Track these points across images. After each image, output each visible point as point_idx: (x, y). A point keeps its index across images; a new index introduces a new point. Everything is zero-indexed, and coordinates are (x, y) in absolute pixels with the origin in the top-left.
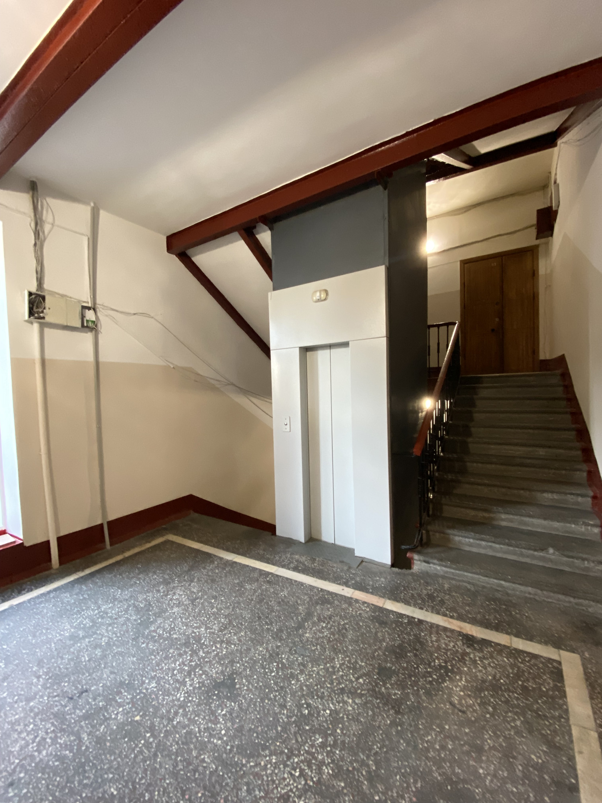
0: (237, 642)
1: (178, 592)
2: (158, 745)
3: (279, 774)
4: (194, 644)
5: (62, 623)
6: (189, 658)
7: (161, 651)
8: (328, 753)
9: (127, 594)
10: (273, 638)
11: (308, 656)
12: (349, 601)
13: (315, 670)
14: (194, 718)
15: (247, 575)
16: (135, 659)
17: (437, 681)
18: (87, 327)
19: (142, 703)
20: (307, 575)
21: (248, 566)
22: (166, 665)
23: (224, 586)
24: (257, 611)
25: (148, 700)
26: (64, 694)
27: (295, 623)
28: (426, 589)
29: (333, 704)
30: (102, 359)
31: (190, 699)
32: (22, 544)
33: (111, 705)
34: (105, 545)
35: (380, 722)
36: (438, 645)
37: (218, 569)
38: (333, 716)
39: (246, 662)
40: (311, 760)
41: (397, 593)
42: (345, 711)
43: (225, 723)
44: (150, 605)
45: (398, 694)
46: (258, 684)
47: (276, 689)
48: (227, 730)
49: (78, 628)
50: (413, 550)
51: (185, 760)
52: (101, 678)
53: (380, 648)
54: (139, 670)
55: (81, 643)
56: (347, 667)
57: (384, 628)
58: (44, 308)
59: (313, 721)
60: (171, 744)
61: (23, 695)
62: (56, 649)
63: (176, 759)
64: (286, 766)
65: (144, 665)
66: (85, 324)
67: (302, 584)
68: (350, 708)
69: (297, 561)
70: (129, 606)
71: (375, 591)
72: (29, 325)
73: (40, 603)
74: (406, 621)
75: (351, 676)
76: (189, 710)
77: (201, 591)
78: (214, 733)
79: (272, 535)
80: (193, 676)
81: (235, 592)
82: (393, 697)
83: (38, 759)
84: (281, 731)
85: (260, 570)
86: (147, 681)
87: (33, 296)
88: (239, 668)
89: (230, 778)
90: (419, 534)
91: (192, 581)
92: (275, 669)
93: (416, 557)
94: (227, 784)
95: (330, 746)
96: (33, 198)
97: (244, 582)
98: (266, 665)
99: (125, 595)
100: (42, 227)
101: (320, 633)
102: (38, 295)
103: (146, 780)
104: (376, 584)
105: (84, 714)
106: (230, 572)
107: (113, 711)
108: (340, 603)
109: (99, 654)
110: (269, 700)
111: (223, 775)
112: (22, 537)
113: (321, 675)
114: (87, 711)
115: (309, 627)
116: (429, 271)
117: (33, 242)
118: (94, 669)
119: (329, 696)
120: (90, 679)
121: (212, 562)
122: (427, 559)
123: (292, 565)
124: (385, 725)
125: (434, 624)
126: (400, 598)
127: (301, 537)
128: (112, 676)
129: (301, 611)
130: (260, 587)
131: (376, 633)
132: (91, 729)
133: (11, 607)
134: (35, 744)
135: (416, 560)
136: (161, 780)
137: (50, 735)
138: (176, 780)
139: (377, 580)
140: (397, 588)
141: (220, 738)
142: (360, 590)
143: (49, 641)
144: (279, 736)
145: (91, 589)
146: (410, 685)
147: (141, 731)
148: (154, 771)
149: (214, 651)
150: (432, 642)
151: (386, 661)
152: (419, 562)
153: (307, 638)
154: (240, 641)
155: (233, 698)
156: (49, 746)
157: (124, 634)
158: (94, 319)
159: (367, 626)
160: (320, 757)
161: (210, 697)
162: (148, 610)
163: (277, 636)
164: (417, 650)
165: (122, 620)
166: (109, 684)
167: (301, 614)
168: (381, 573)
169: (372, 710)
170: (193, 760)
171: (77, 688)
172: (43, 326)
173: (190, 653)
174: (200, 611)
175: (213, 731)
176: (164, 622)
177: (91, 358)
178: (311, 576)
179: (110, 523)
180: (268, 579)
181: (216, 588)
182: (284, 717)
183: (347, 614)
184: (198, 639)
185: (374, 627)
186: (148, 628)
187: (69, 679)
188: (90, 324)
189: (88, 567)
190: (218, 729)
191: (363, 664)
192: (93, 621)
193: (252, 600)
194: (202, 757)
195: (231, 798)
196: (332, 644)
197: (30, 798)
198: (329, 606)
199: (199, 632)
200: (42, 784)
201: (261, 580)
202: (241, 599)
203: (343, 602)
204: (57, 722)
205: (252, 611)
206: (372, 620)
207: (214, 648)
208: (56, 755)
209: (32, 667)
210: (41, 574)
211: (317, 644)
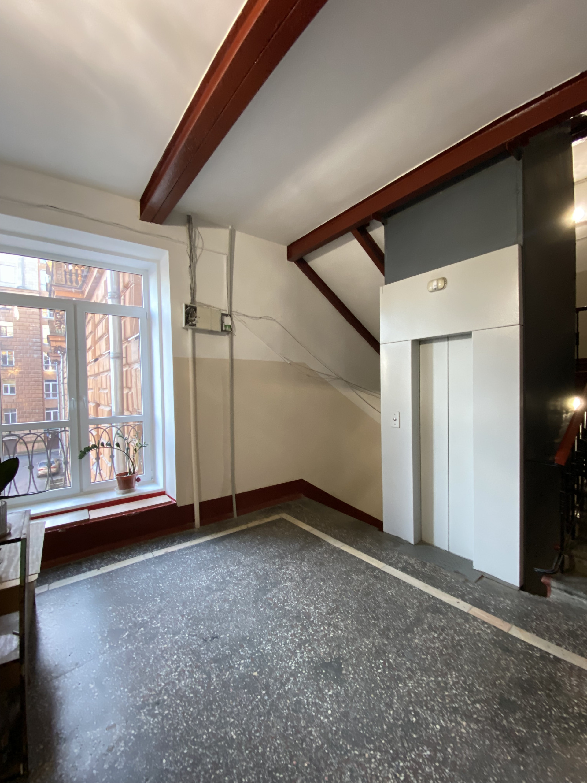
0: (344, 629)
1: (291, 567)
2: (272, 705)
3: (383, 772)
4: (304, 620)
5: (201, 574)
6: (299, 631)
7: (276, 618)
8: (436, 768)
9: (248, 560)
10: (380, 634)
11: (417, 663)
12: (466, 616)
13: (424, 680)
14: (303, 689)
15: (354, 565)
16: (254, 620)
17: (575, 730)
18: (225, 331)
19: (259, 660)
20: (417, 578)
21: (355, 557)
22: (280, 632)
23: (331, 571)
24: (363, 603)
25: (264, 660)
26: (201, 636)
27: (402, 625)
28: (567, 624)
29: (444, 720)
30: (235, 357)
31: (300, 670)
32: (175, 504)
33: (235, 655)
34: (233, 515)
35: (499, 755)
36: (579, 692)
37: (326, 554)
38: (444, 733)
39: (353, 651)
40: (417, 769)
41: (527, 621)
42: (457, 731)
43: (332, 703)
44: (267, 574)
45: (523, 732)
46: (364, 676)
47: (382, 686)
48: (333, 711)
49: (212, 581)
50: (550, 575)
51: (294, 727)
52: (228, 629)
53: (503, 677)
54: (258, 630)
55: (214, 595)
56: (462, 687)
57: (509, 656)
58: (196, 317)
59: (421, 731)
60: (283, 707)
61: (171, 628)
62: (196, 595)
63: (286, 723)
64: (390, 766)
65: (262, 627)
66: (224, 329)
67: (411, 587)
68: (463, 730)
69: (406, 562)
70: (251, 571)
71: (498, 613)
72: (185, 330)
73: (186, 554)
74: (538, 655)
75: (467, 698)
76: (299, 681)
77: (311, 571)
78: (322, 710)
79: (379, 530)
80: (303, 649)
81: (342, 580)
82: (517, 733)
83: (178, 687)
84: (387, 731)
85: (367, 564)
86: (264, 642)
87: (189, 308)
88: (346, 654)
89: (334, 759)
90: (558, 559)
91: (303, 560)
92: (381, 666)
93: (554, 583)
94: (332, 764)
95: (439, 762)
96: (189, 229)
97: (351, 571)
98: (372, 659)
99: (248, 561)
100: (195, 252)
101: (431, 642)
102: (192, 307)
103: (260, 734)
104: (499, 605)
105: (214, 656)
106: (337, 559)
107: (236, 662)
108: (455, 616)
109: (227, 608)
110: (374, 696)
111: (328, 754)
112: (175, 499)
113: (431, 687)
114: (217, 655)
115: (418, 633)
116: (578, 244)
117: (189, 265)
118: (223, 619)
119: (441, 711)
120: (220, 628)
121: (321, 546)
122: (569, 589)
123: (400, 565)
124: (505, 760)
125: (576, 666)
126: (531, 628)
127: (410, 537)
128: (236, 630)
129: (409, 614)
130: (367, 580)
131: (499, 660)
132: (218, 672)
133: (166, 554)
134: (177, 673)
135: (554, 587)
136: (272, 738)
137: (188, 668)
138: (286, 743)
139: (501, 602)
140: (527, 615)
141: (327, 717)
142: (478, 607)
143: (191, 588)
144: (384, 735)
145: (222, 550)
146: (539, 726)
147: (258, 686)
148: (268, 728)
149: (322, 631)
150: (571, 685)
151: (510, 694)
152: (558, 591)
153: (417, 644)
154: (346, 628)
155: (341, 682)
156: (187, 678)
157: (246, 595)
158: (230, 324)
159: (487, 649)
160: (427, 769)
161: (318, 674)
162: (266, 579)
163: (384, 633)
164: (551, 690)
165: (245, 582)
166: (234, 636)
167: (410, 617)
168: (506, 594)
169: (490, 741)
170: (301, 729)
171: (210, 633)
172: (195, 331)
173: (300, 627)
174: (310, 591)
175: (321, 708)
176: (279, 592)
177: (227, 357)
178: (421, 580)
179: (238, 496)
180: (375, 574)
181: (324, 571)
182: (390, 717)
183: (462, 630)
184: (308, 616)
185: (496, 652)
186: (265, 594)
187: (205, 624)
188: (228, 328)
189: (220, 531)
190: (324, 707)
191: (481, 689)
192: (223, 578)
193: (359, 591)
194: (310, 729)
195: (335, 778)
196: (444, 657)
197: (170, 719)
198: (441, 616)
199: (308, 610)
200: (180, 710)
201: (367, 572)
202: (348, 588)
203: (458, 616)
204: (194, 658)
205: (358, 601)
206: (494, 645)
207: (322, 628)
208: (191, 687)
209: (179, 607)
210: (188, 531)
211: (427, 653)
